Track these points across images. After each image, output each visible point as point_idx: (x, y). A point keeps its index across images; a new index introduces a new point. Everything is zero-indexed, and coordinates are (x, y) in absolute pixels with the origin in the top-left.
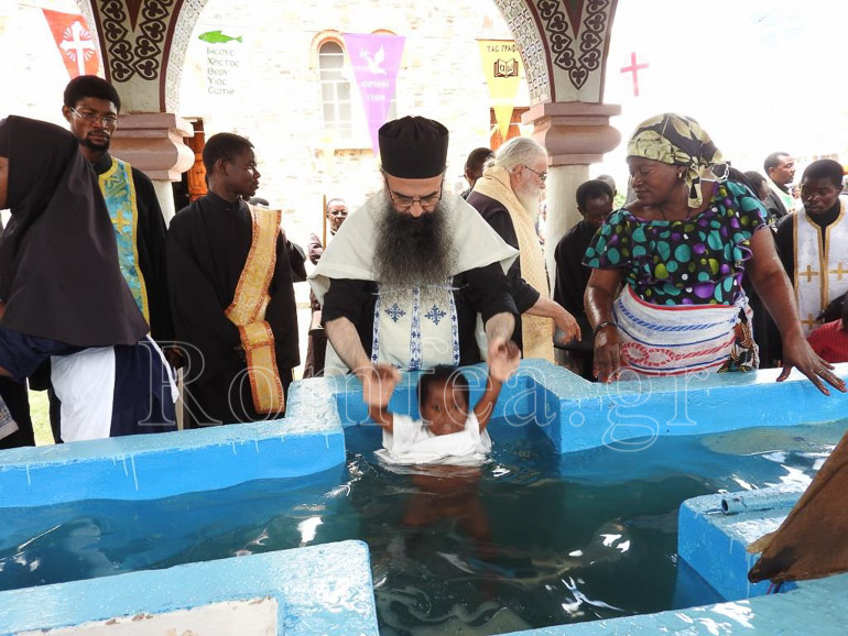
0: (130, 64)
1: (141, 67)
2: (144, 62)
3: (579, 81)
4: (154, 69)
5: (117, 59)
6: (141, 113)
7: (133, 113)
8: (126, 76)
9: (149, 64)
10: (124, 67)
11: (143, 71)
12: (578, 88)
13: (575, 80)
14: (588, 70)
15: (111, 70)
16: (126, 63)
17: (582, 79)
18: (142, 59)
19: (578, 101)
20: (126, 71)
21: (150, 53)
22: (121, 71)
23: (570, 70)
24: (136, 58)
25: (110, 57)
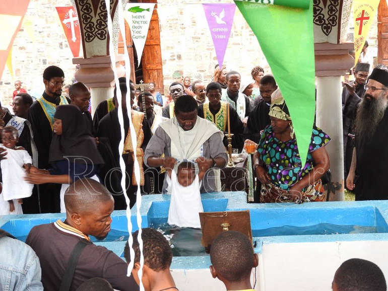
0: (94, 33)
1: (99, 34)
2: (100, 32)
3: (327, 31)
4: (104, 35)
5: (88, 31)
6: (98, 56)
7: (95, 56)
8: (91, 39)
9: (102, 32)
10: (91, 34)
11: (99, 36)
12: (327, 35)
13: (325, 31)
14: (332, 26)
15: (85, 37)
16: (92, 33)
17: (329, 30)
18: (99, 30)
19: (327, 43)
20: (92, 36)
21: (102, 27)
22: (89, 37)
23: (322, 25)
24: (96, 30)
25: (85, 31)
